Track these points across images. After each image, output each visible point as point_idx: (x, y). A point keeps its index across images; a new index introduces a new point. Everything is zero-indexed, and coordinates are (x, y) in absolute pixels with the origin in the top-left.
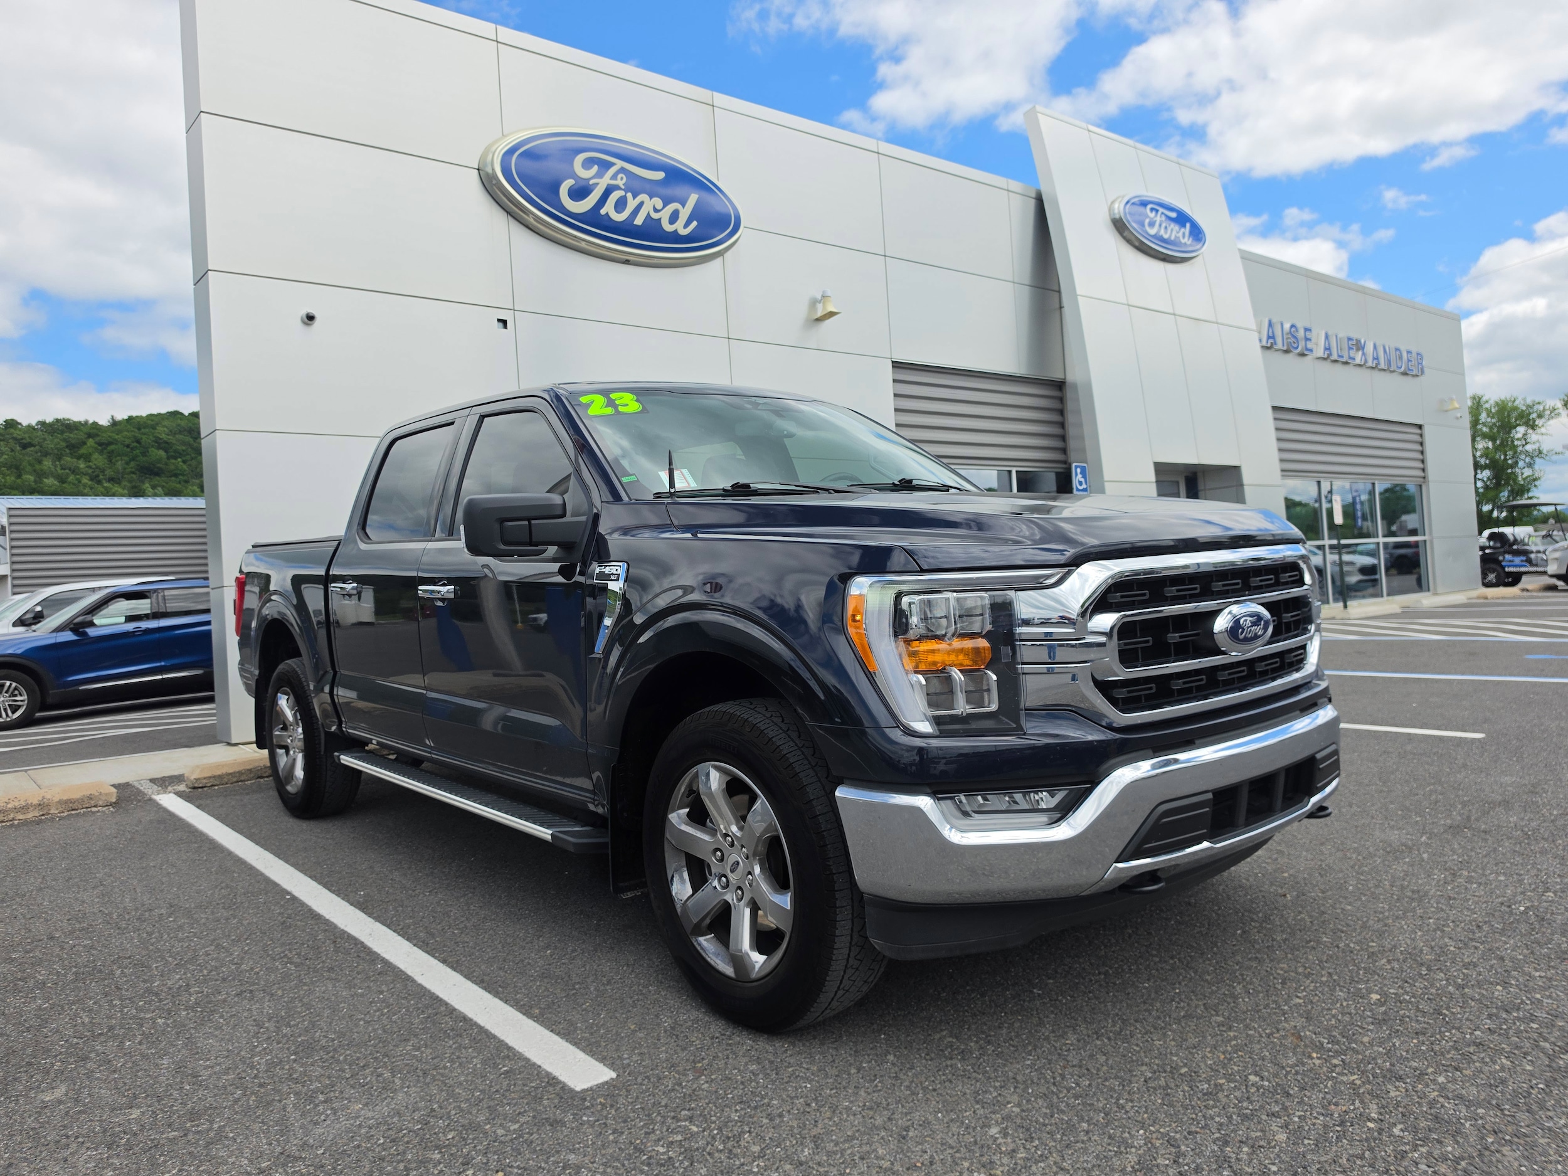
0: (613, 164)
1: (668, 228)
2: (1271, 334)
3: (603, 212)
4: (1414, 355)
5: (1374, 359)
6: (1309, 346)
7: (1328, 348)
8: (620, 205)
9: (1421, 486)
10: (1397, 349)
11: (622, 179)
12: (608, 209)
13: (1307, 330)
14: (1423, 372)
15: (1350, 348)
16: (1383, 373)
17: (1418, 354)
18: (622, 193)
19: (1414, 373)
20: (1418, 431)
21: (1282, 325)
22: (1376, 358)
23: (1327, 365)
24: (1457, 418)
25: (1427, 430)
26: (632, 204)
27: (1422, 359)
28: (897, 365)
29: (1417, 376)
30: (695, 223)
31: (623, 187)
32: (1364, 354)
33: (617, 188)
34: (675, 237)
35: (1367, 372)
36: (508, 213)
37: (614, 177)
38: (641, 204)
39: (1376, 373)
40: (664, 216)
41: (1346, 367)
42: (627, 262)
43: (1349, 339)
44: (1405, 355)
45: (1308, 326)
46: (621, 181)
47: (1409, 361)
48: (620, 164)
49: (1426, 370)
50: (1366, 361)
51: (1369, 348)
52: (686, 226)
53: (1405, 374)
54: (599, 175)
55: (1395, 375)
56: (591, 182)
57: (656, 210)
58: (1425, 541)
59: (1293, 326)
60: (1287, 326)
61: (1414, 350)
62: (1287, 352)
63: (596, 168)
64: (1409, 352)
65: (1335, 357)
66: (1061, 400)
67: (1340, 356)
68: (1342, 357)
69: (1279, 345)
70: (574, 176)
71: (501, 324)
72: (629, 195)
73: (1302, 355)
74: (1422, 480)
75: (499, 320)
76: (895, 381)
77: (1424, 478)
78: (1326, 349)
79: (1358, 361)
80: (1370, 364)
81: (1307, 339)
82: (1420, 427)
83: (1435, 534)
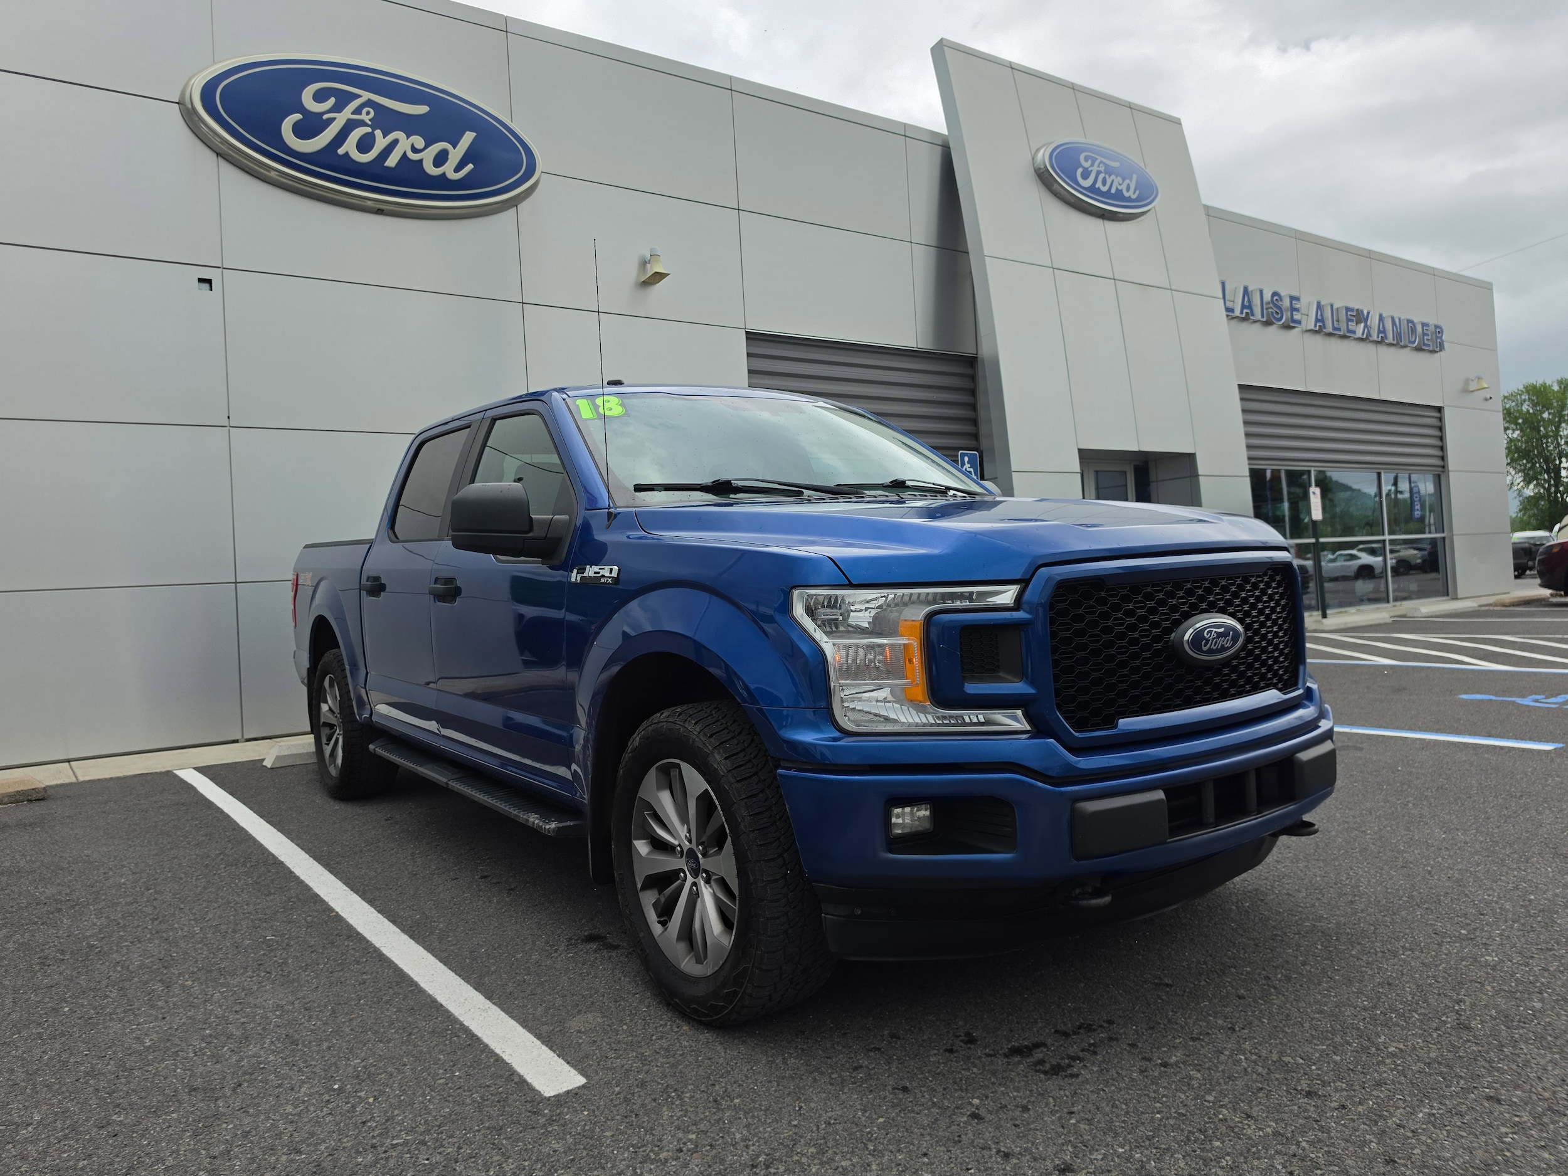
0: (359, 96)
1: (431, 169)
2: (1246, 303)
3: (341, 151)
4: (1432, 328)
5: (1379, 332)
6: (1297, 316)
7: (1320, 320)
8: (365, 145)
9: (1439, 476)
10: (1409, 321)
11: (368, 113)
12: (349, 147)
13: (1293, 298)
14: (1441, 348)
15: (1348, 320)
16: (1392, 350)
17: (1436, 327)
18: (369, 130)
19: (1431, 348)
20: (1437, 415)
21: (1261, 292)
22: (1382, 331)
23: (1319, 339)
24: (1486, 400)
25: (1448, 415)
26: (381, 143)
27: (1441, 332)
28: (751, 337)
29: (1436, 352)
30: (470, 166)
31: (370, 123)
32: (1366, 326)
33: (362, 123)
34: (442, 182)
35: (1371, 348)
36: (218, 154)
37: (358, 111)
38: (395, 142)
39: (1383, 351)
40: (427, 158)
41: (1345, 342)
42: (380, 212)
43: (1348, 309)
44: (1419, 329)
45: (1296, 294)
46: (367, 116)
47: (1424, 334)
48: (366, 95)
49: (1446, 345)
50: (1369, 334)
51: (1374, 321)
52: (457, 170)
53: (1419, 349)
54: (338, 108)
55: (1407, 350)
56: (325, 117)
57: (415, 150)
58: (1444, 538)
59: (1275, 294)
60: (1267, 296)
61: (1432, 321)
62: (1268, 323)
63: (332, 100)
64: (1424, 325)
65: (1329, 329)
66: (973, 378)
67: (1334, 329)
68: (1339, 330)
69: (1258, 314)
70: (301, 109)
71: (207, 286)
72: (378, 133)
73: (1287, 327)
74: (1441, 469)
75: (201, 280)
76: (749, 355)
77: (1443, 467)
78: (1317, 320)
79: (1359, 334)
80: (1374, 337)
81: (1293, 309)
82: (1439, 409)
83: (1456, 530)
